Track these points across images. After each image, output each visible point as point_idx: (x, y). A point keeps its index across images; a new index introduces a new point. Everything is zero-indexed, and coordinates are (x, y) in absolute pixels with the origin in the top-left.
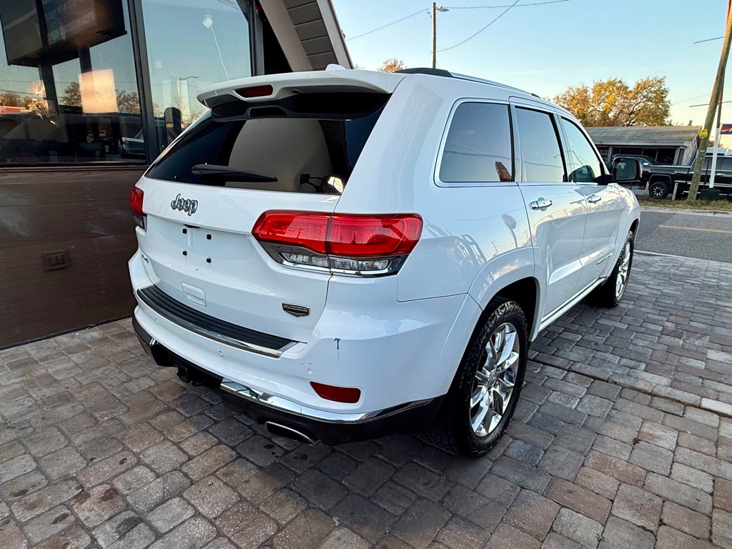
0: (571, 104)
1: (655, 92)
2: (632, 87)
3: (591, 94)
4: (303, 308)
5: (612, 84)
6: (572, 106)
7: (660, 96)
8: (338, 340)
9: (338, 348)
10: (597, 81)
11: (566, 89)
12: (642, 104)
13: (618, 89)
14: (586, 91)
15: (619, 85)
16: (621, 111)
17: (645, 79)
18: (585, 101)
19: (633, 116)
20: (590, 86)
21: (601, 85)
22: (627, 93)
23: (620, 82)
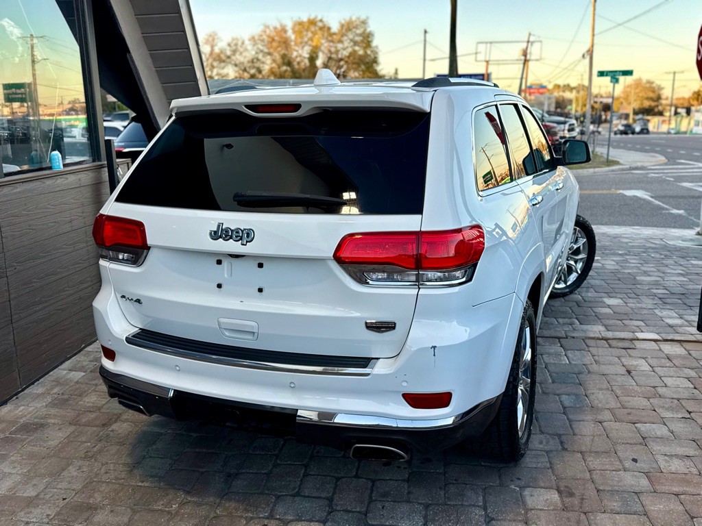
0: (271, 47)
1: (360, 35)
2: (335, 28)
3: (291, 35)
4: (388, 323)
5: (312, 22)
6: (271, 50)
7: (367, 39)
8: (434, 347)
9: (434, 355)
10: (296, 19)
11: (261, 28)
12: (350, 50)
13: (321, 29)
14: (285, 31)
15: (320, 24)
16: (330, 58)
17: (348, 19)
18: (285, 43)
19: (342, 63)
20: (289, 25)
21: (301, 24)
22: (332, 35)
23: (321, 21)
